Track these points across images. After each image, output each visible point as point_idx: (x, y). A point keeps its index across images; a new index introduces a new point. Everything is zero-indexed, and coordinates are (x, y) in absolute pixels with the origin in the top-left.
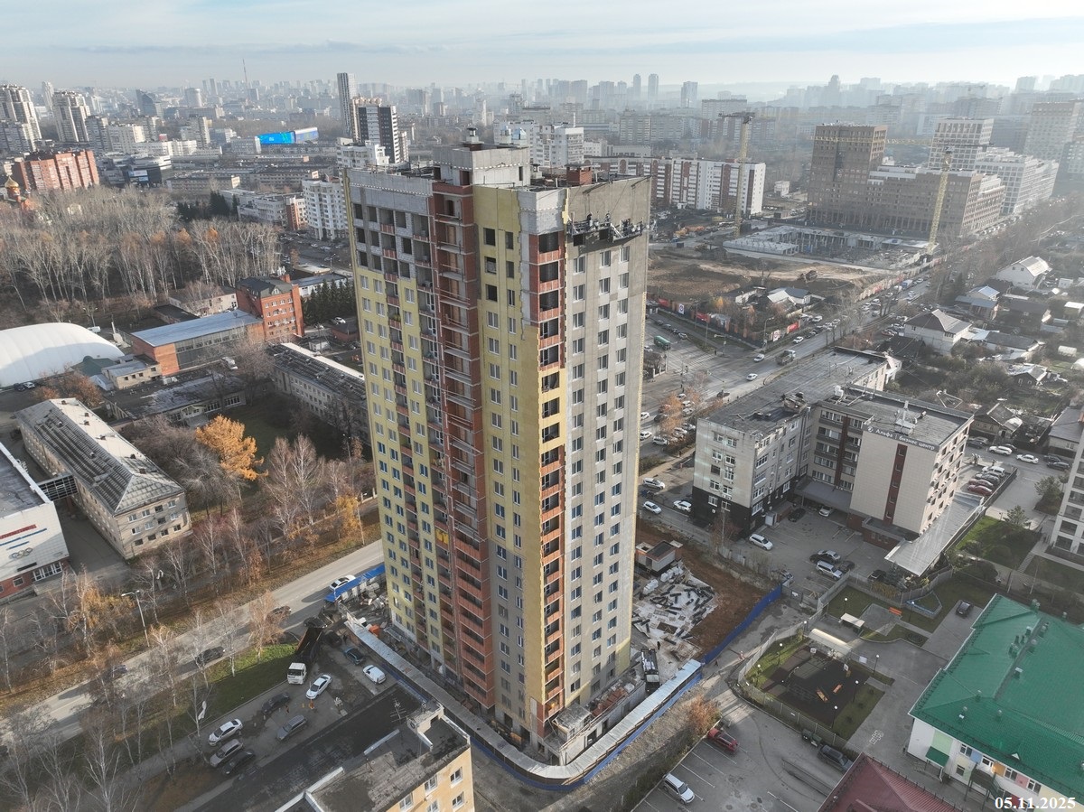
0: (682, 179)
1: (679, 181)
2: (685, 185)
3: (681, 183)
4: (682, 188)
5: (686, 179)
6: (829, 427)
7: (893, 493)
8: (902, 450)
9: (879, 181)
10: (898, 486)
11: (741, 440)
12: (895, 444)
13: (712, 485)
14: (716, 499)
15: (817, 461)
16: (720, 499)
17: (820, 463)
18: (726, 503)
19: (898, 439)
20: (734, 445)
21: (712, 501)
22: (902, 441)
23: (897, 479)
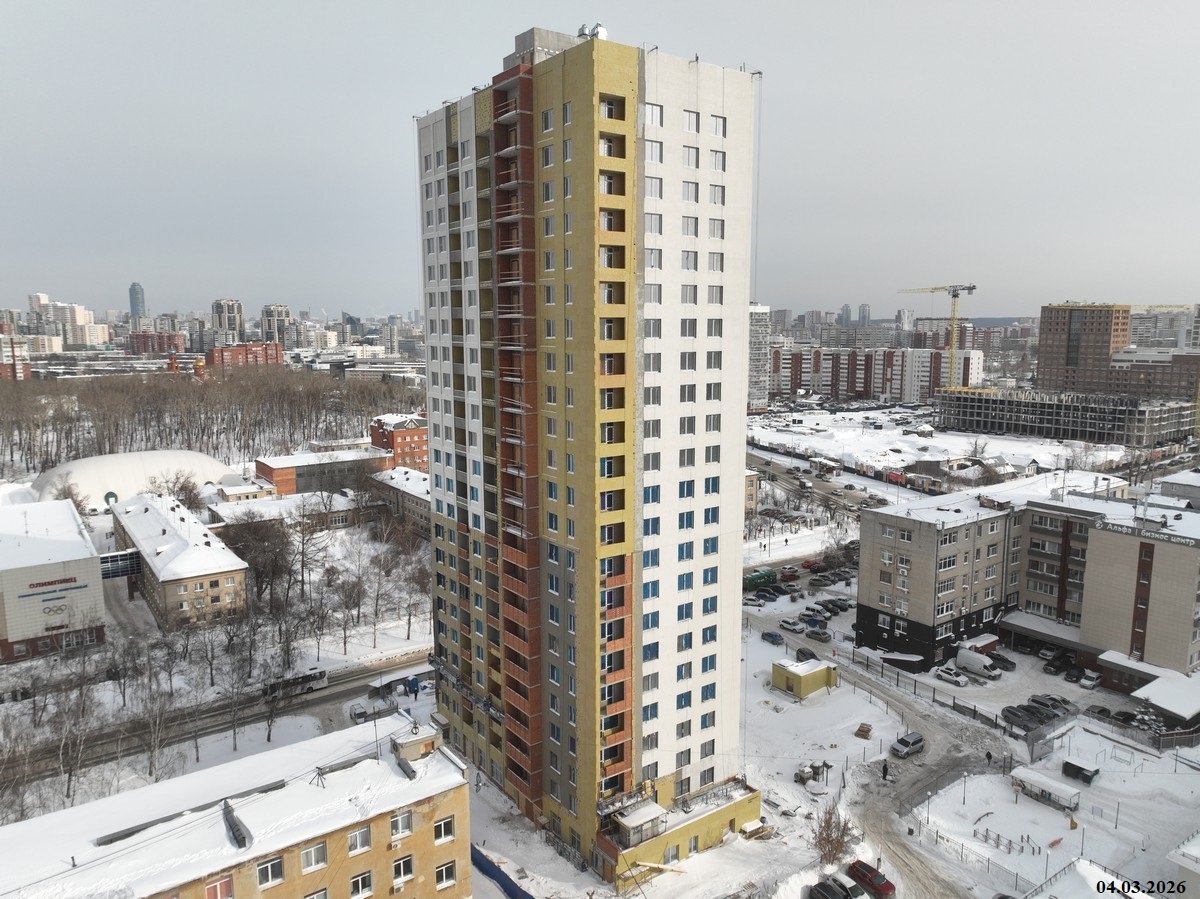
0: (885, 370)
1: (881, 372)
2: (889, 377)
3: (884, 374)
4: (885, 380)
5: (889, 370)
6: (1043, 537)
7: (1140, 618)
8: (1147, 551)
9: (1125, 365)
10: (1146, 604)
11: (917, 531)
12: (1136, 542)
13: (882, 599)
14: (888, 619)
15: (1031, 584)
16: (894, 617)
17: (1035, 589)
18: (902, 623)
19: (1139, 535)
20: (909, 539)
21: (883, 621)
22: (1145, 537)
23: (1143, 595)
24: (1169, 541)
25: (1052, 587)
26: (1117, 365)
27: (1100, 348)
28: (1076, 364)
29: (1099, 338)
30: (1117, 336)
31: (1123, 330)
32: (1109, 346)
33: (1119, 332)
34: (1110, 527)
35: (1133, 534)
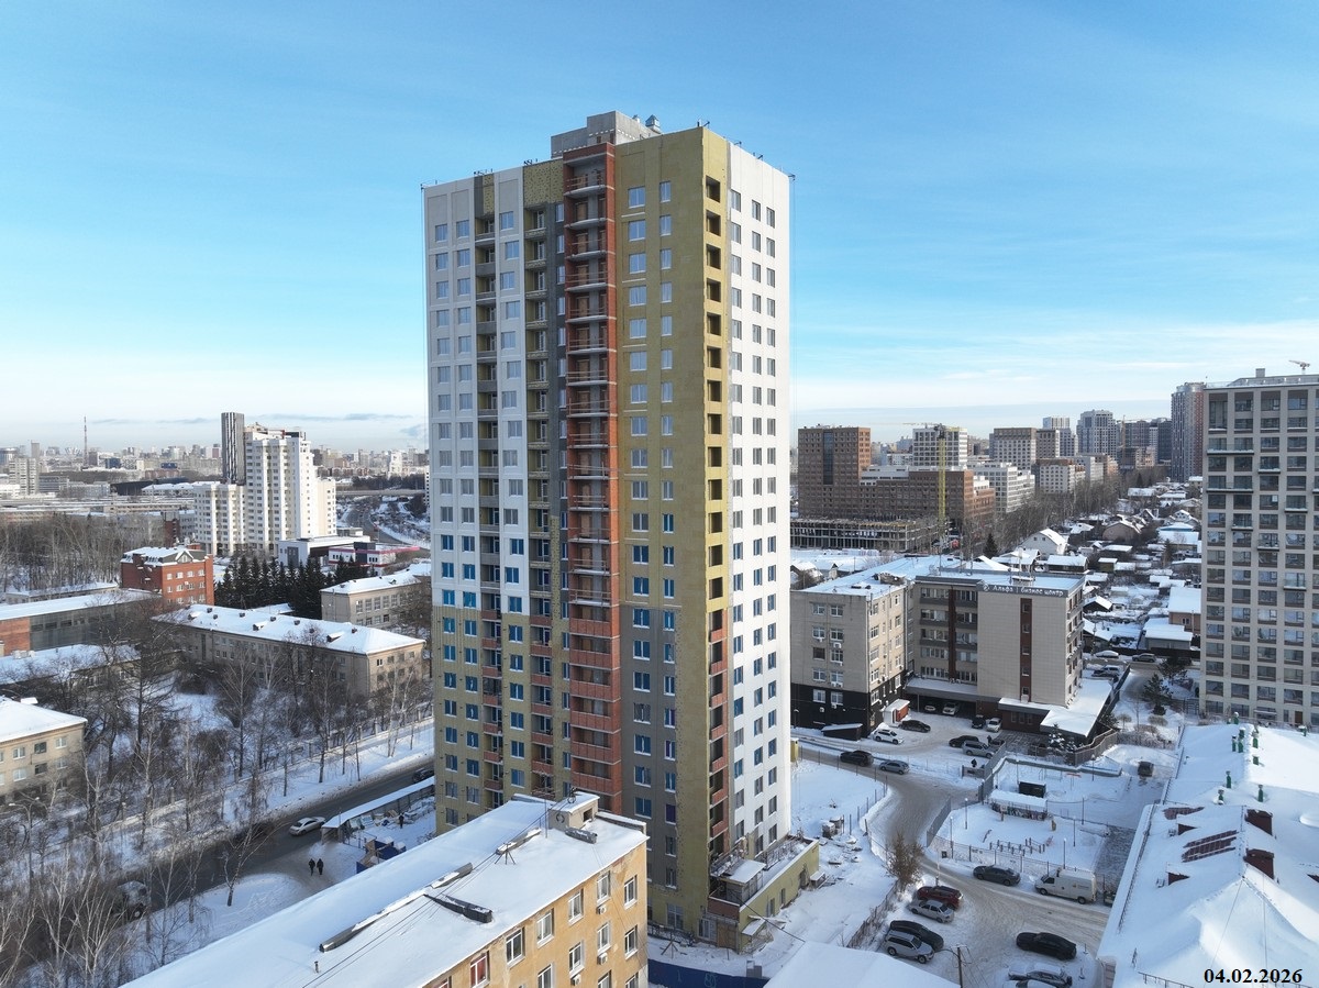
6: (932, 607)
7: (1026, 663)
8: (1026, 606)
9: (871, 481)
10: (1030, 652)
11: (847, 605)
12: (1017, 599)
13: (816, 675)
14: (823, 692)
15: (925, 653)
16: (829, 691)
17: (928, 655)
18: (837, 695)
19: (1020, 593)
20: (840, 613)
21: (818, 697)
22: (1025, 593)
23: (1026, 642)
24: (1043, 594)
25: (942, 651)
26: (866, 481)
27: (850, 466)
28: (832, 483)
29: (849, 458)
30: (863, 456)
31: (867, 450)
32: (857, 466)
33: (864, 453)
34: (995, 588)
35: (1014, 592)
